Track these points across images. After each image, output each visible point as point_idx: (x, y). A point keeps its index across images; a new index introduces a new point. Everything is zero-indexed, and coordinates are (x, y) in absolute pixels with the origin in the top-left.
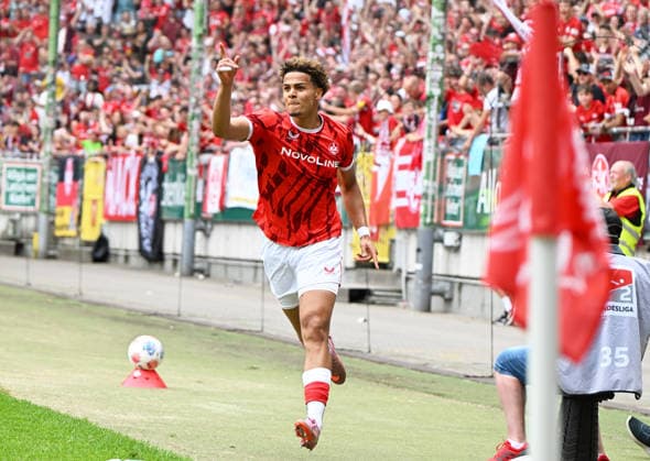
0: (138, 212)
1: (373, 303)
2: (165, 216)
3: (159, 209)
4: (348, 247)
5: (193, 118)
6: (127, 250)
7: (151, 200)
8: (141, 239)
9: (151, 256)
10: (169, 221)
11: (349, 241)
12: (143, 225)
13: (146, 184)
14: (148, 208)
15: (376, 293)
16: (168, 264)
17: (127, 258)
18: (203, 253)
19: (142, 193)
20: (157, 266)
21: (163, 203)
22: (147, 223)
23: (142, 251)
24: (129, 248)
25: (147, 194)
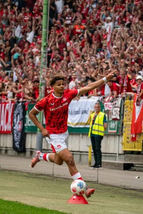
0: (13, 129)
1: (135, 170)
2: (26, 131)
3: (24, 128)
4: (120, 144)
5: (41, 85)
6: (6, 147)
7: (19, 123)
8: (14, 142)
9: (19, 150)
10: (28, 133)
11: (120, 142)
12: (15, 135)
13: (17, 116)
14: (18, 127)
15: (136, 165)
16: (28, 153)
17: (6, 151)
18: (46, 148)
19: (15, 120)
20: (22, 154)
21: (25, 125)
22: (17, 135)
23: (14, 148)
24: (8, 146)
25: (17, 121)
